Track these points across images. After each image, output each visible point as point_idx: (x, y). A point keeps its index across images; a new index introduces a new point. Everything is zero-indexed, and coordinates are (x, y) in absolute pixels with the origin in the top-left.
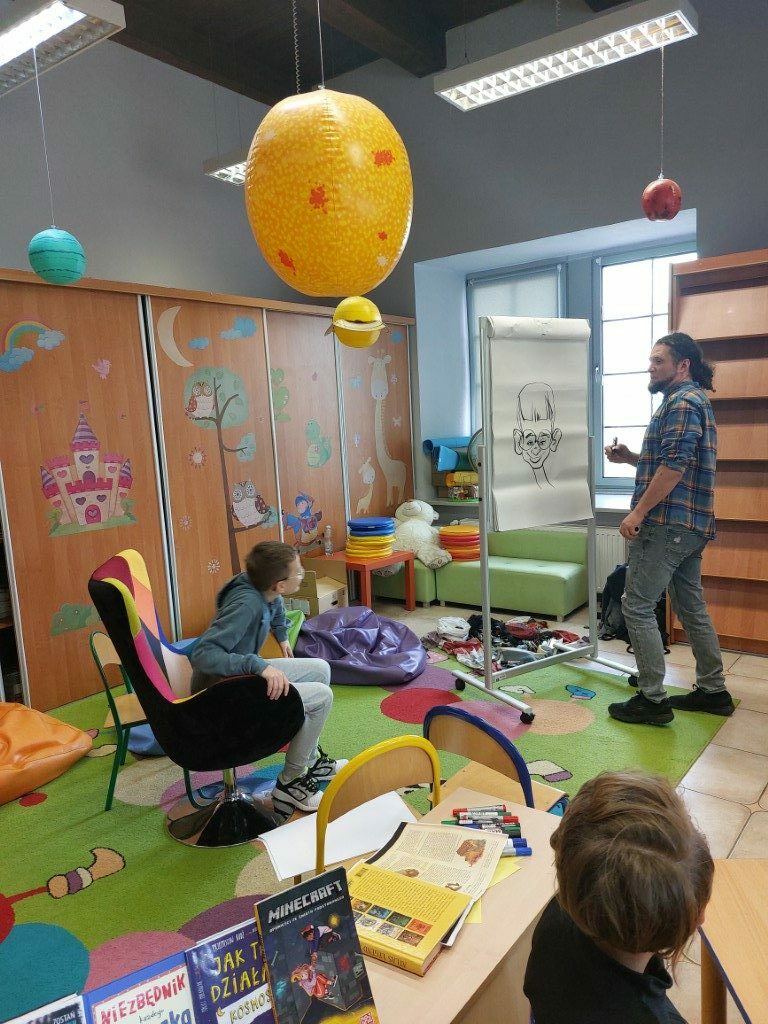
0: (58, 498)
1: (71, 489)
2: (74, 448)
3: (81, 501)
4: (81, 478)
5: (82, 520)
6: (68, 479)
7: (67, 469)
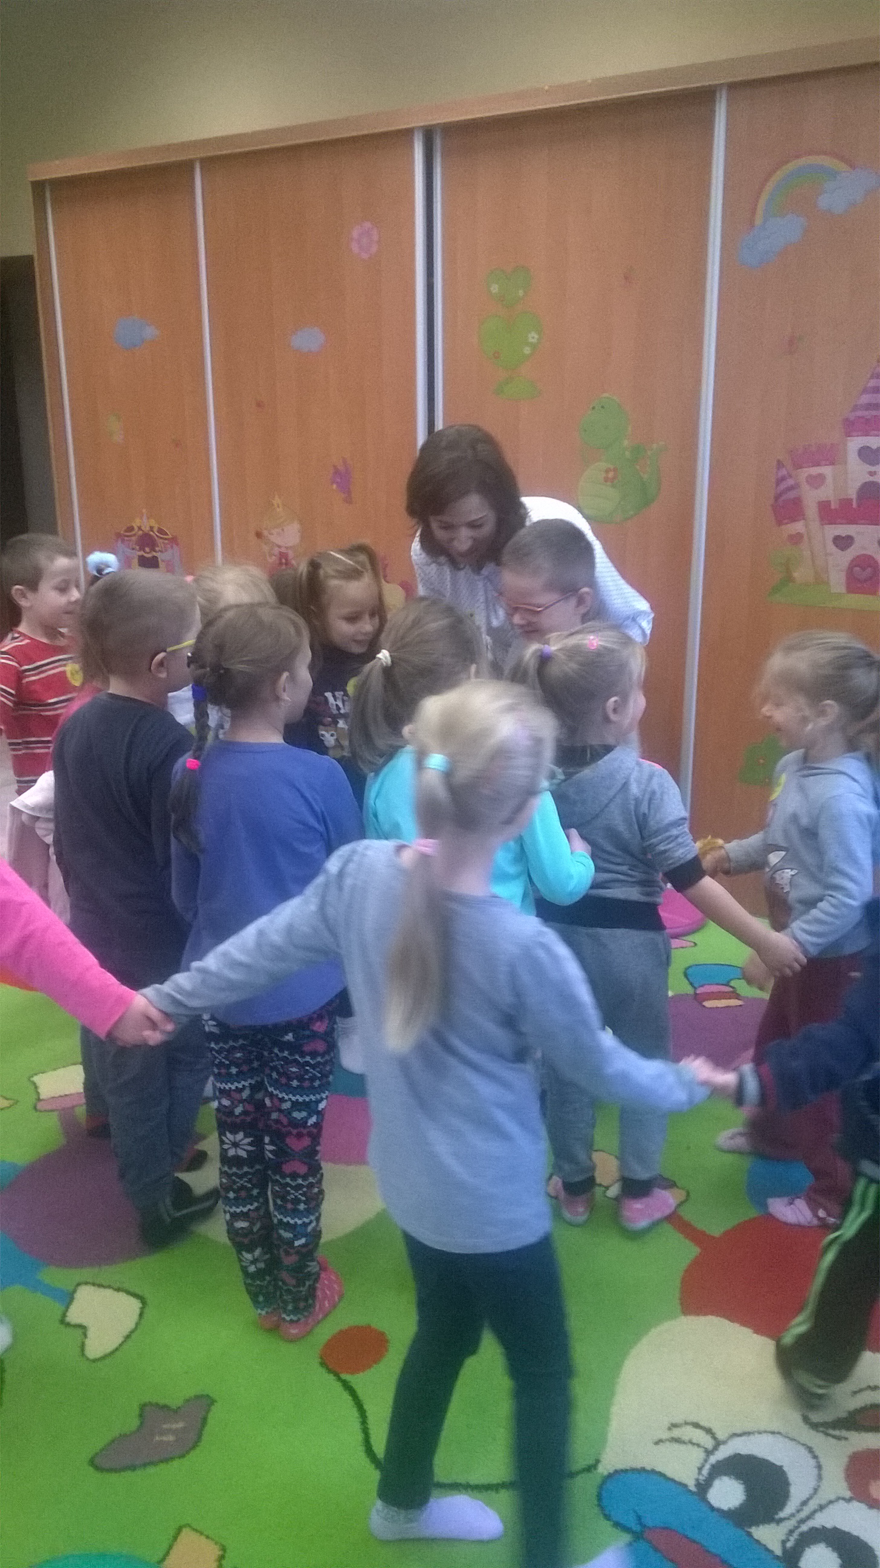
0: (798, 527)
1: (828, 514)
2: (852, 427)
3: (844, 543)
4: (852, 493)
5: (837, 581)
6: (827, 492)
7: (827, 470)
